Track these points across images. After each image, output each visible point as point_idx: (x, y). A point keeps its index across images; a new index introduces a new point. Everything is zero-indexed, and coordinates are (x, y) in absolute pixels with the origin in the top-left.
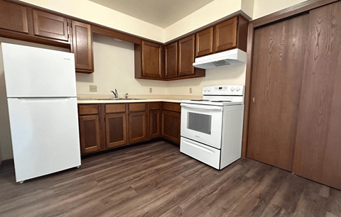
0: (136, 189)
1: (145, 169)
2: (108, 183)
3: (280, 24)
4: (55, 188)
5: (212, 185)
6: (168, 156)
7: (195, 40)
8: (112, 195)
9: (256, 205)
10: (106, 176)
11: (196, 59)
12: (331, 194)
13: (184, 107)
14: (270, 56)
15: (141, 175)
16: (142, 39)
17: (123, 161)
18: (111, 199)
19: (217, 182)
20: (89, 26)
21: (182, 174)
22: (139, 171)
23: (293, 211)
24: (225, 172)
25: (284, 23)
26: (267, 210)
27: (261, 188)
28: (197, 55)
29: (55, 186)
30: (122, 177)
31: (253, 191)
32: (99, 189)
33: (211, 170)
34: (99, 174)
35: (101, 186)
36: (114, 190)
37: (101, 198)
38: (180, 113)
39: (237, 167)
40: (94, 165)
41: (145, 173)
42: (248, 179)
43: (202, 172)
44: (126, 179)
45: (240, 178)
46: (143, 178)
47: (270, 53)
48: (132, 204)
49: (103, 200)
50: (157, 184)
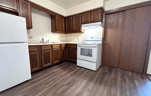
0: (66, 85)
1: (65, 75)
2: (51, 85)
3: (115, 14)
4: (21, 93)
5: (96, 77)
6: (73, 68)
7: (82, 16)
8: (56, 90)
9: (114, 82)
10: (48, 81)
11: (82, 25)
12: (132, 74)
13: (79, 46)
14: (111, 26)
15: (65, 78)
16: (56, 14)
17: (53, 73)
18: (57, 92)
19: (97, 76)
20: (29, 3)
21: (83, 75)
22: (63, 77)
23: (126, 82)
24: (98, 71)
25: (117, 13)
26: (118, 83)
27: (113, 75)
28: (83, 23)
29: (20, 92)
30: (57, 81)
31: (111, 77)
32: (48, 89)
33: (92, 72)
34: (43, 81)
35: (48, 87)
36: (56, 87)
37: (52, 93)
38: (77, 48)
39: (101, 69)
40: (38, 77)
41: (66, 77)
42: (107, 73)
43: (90, 73)
44: (59, 81)
45: (104, 73)
46: (67, 79)
47: (111, 24)
48: (68, 92)
49: (53, 93)
50: (74, 81)
